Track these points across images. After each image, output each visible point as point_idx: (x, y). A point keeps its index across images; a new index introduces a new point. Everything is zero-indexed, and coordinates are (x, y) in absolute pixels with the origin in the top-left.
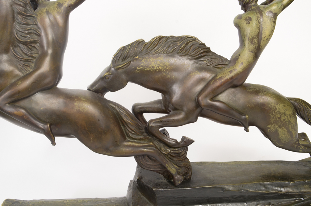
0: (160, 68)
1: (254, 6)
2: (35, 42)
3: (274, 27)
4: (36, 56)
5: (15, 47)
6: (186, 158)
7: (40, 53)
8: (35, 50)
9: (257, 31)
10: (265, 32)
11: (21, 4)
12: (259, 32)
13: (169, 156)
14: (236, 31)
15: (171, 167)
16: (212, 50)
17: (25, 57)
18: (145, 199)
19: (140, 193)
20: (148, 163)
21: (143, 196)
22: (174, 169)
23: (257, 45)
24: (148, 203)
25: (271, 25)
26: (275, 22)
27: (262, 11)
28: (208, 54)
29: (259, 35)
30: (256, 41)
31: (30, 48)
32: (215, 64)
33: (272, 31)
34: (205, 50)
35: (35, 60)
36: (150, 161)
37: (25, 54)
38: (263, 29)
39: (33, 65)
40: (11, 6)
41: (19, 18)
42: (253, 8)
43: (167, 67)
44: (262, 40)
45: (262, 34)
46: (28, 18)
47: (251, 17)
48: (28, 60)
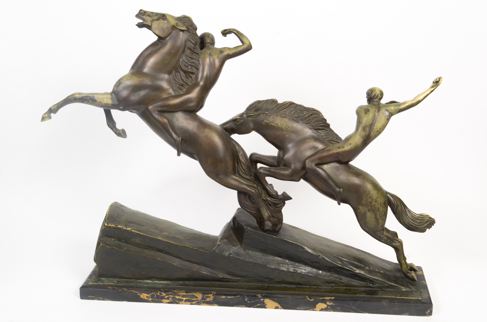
0: (283, 126)
1: (376, 102)
2: (193, 73)
3: (387, 123)
4: (190, 84)
5: (177, 72)
6: (281, 212)
7: (193, 82)
8: (191, 79)
9: (371, 122)
10: (378, 125)
11: (193, 42)
12: (372, 123)
13: (267, 203)
14: (356, 117)
15: (265, 211)
16: (331, 127)
17: (182, 82)
18: (234, 237)
19: (231, 232)
20: (247, 203)
21: (233, 234)
22: (267, 214)
23: (367, 134)
24: (235, 241)
25: (383, 121)
26: (388, 120)
27: (381, 107)
28: (326, 129)
29: (372, 125)
30: (368, 130)
31: (187, 77)
32: (330, 139)
33: (384, 126)
34: (325, 125)
35: (188, 87)
36: (250, 201)
37: (182, 80)
38: (377, 122)
39: (185, 90)
40: (186, 41)
41: (188, 52)
42: (374, 103)
43: (289, 128)
44: (373, 131)
45: (374, 126)
46: (194, 54)
47: (370, 109)
48: (182, 85)
